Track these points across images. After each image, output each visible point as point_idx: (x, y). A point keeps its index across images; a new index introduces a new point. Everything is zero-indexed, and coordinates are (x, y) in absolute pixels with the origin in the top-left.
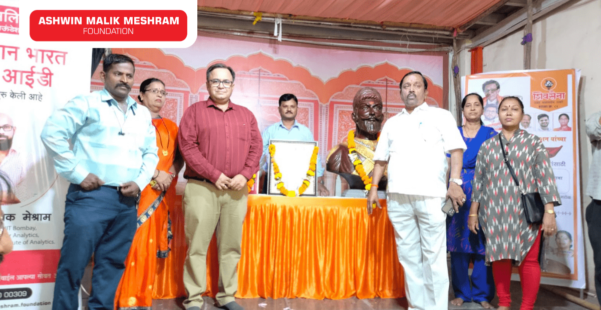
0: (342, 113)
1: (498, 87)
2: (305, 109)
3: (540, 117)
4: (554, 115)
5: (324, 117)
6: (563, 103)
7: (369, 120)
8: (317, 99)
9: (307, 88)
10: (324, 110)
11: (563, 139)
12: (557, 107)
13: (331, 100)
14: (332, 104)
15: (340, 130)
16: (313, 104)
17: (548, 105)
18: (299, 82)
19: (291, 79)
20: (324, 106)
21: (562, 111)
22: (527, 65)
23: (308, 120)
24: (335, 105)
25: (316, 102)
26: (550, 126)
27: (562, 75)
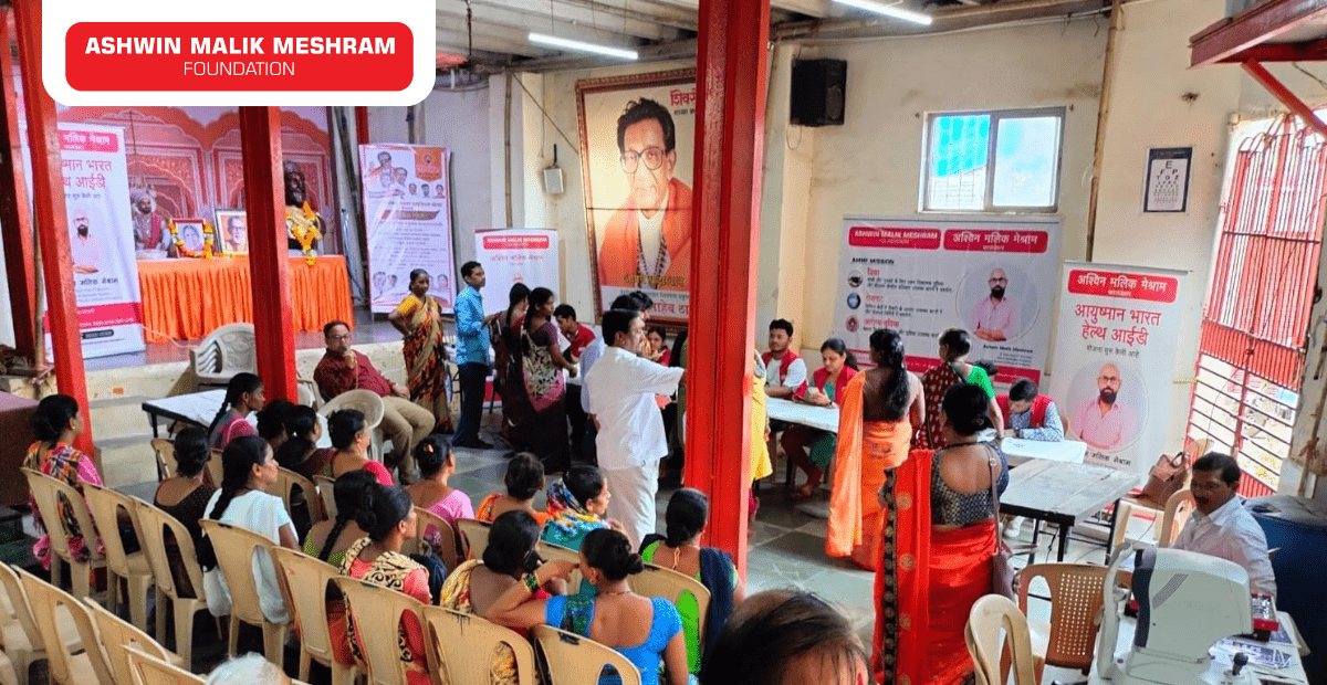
0: (227, 162)
1: (390, 158)
2: (188, 158)
3: (424, 186)
4: (433, 185)
5: (209, 167)
6: (438, 176)
7: (296, 191)
8: (199, 146)
9: (187, 133)
10: (208, 159)
11: (439, 205)
12: (434, 179)
13: (214, 146)
14: (216, 151)
15: (228, 181)
16: (195, 152)
17: (429, 177)
18: (176, 126)
19: (167, 123)
20: (208, 154)
21: (438, 182)
22: (412, 140)
23: (192, 171)
24: (220, 153)
25: (198, 150)
26: (430, 194)
27: (438, 151)
